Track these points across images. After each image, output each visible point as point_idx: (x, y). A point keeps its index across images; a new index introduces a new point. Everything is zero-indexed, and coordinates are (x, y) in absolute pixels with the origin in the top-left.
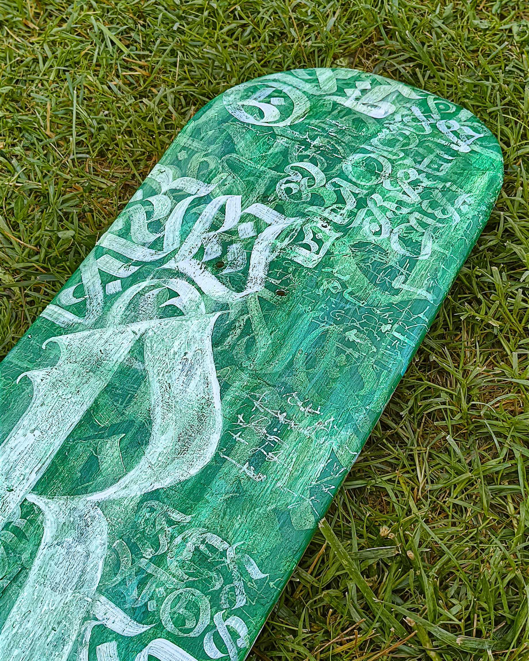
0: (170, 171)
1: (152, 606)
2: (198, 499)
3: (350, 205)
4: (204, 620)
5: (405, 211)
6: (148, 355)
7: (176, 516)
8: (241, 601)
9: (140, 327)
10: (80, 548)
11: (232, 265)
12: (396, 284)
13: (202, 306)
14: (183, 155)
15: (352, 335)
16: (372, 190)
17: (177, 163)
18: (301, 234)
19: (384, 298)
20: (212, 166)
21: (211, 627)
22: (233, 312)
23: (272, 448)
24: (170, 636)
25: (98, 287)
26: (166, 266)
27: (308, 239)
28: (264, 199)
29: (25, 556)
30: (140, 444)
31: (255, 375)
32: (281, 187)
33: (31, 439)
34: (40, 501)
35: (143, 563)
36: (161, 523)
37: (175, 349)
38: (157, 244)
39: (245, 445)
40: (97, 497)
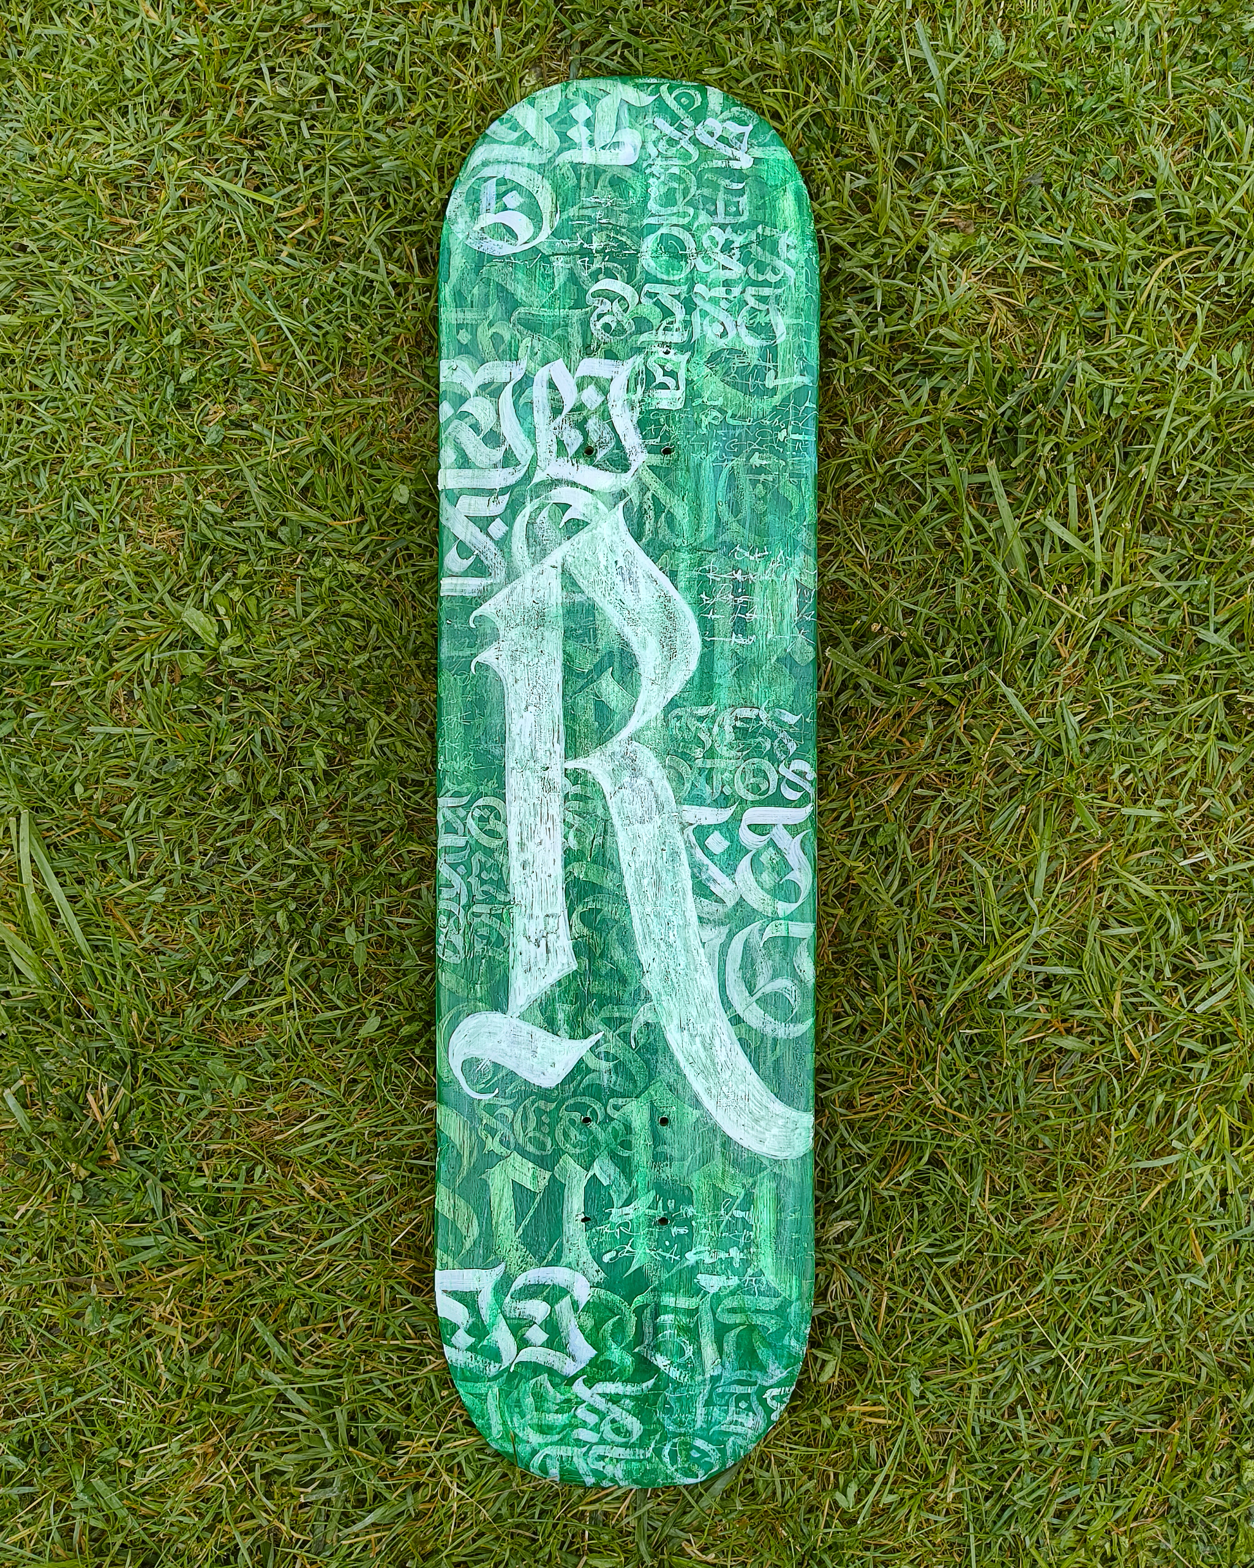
0: (464, 363)
1: (727, 790)
2: (711, 687)
3: (680, 314)
4: (773, 777)
5: (736, 291)
6: (582, 583)
7: (702, 711)
8: (792, 747)
9: (556, 557)
10: (641, 781)
11: (602, 445)
12: (770, 383)
13: (601, 505)
14: (464, 337)
15: (756, 460)
16: (691, 282)
17: (464, 350)
18: (650, 375)
19: (766, 404)
20: (507, 337)
21: (781, 778)
22: (634, 495)
23: (747, 607)
24: (754, 804)
25: (482, 537)
26: (536, 480)
27: (660, 378)
28: (588, 351)
29: (600, 812)
30: (631, 669)
31: (694, 550)
32: (597, 327)
33: (529, 717)
34: (579, 764)
35: (699, 763)
36: (694, 724)
37: (603, 562)
38: (509, 460)
39: (722, 619)
40: (625, 733)
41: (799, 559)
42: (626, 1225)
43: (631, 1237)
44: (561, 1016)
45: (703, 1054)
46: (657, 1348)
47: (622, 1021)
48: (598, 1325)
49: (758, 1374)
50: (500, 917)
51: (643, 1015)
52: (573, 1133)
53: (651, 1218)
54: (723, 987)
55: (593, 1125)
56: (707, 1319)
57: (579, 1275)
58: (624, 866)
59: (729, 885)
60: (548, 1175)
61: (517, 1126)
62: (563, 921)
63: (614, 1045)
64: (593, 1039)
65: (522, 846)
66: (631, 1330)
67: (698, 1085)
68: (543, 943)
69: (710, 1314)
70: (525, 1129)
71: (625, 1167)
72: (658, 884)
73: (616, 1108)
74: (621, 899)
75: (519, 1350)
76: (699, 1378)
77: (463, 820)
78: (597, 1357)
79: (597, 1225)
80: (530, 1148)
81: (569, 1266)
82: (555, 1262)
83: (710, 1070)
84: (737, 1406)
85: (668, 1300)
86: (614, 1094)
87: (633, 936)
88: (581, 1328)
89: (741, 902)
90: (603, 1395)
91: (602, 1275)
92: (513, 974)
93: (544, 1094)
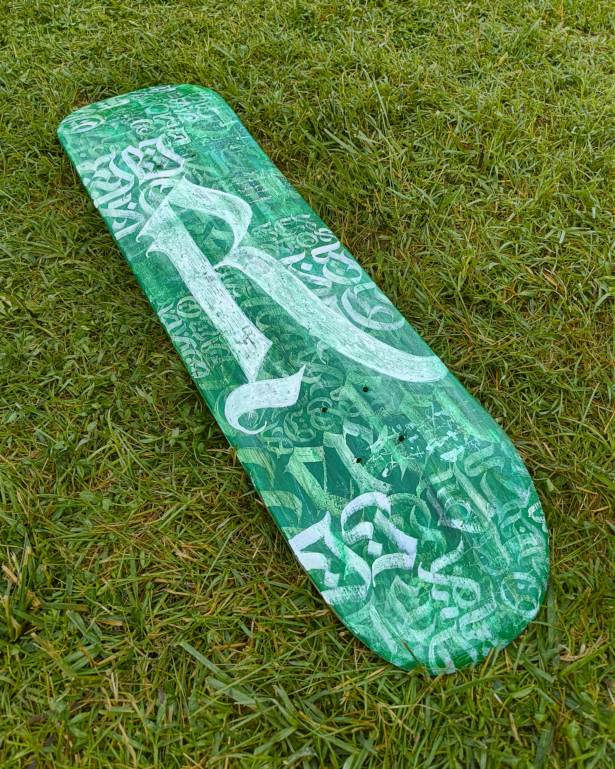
0: (87, 163)
1: (297, 247)
2: (264, 216)
3: (172, 119)
5: (191, 107)
6: (182, 206)
7: (266, 225)
8: (315, 225)
9: (164, 202)
10: (254, 259)
11: (163, 163)
12: (222, 125)
13: (175, 180)
14: (83, 155)
15: (232, 147)
16: (171, 111)
17: (85, 159)
18: (171, 138)
19: (225, 132)
20: (102, 148)
21: (318, 236)
22: (187, 172)
23: (261, 188)
24: (313, 248)
25: (126, 212)
26: (140, 183)
27: (176, 137)
28: (139, 140)
29: (242, 277)
30: (223, 224)
31: (224, 179)
32: (140, 133)
33: (186, 259)
34: (221, 264)
35: (277, 242)
36: (265, 231)
37: (187, 196)
38: (124, 183)
39: (253, 194)
40: (235, 246)
41: (272, 170)
42: (383, 450)
43: (390, 455)
44: (278, 368)
45: (363, 351)
46: (449, 515)
47: (312, 355)
48: (407, 519)
49: (515, 501)
50: (219, 342)
51: (320, 348)
52: (321, 419)
53: (393, 440)
54: (350, 319)
55: (330, 410)
56: (463, 479)
57: (376, 494)
58: (269, 293)
59: (323, 280)
60: (321, 448)
61: (289, 433)
62: (252, 328)
63: (315, 368)
64: (302, 370)
65: (212, 308)
66: (427, 511)
67: (370, 365)
68: (248, 341)
69: (463, 475)
70: (293, 432)
71: (361, 421)
72: (289, 292)
73: (336, 395)
74: (275, 306)
75: (371, 566)
76: (486, 524)
77: (176, 314)
78: (419, 542)
79: (367, 460)
80: (303, 440)
81: (366, 491)
82: (357, 493)
83: (372, 356)
84: (520, 533)
85: (435, 480)
86: (330, 390)
87: (292, 318)
88: (398, 527)
89: (334, 284)
90: (440, 572)
91: (389, 485)
92: (240, 363)
93: (292, 409)
